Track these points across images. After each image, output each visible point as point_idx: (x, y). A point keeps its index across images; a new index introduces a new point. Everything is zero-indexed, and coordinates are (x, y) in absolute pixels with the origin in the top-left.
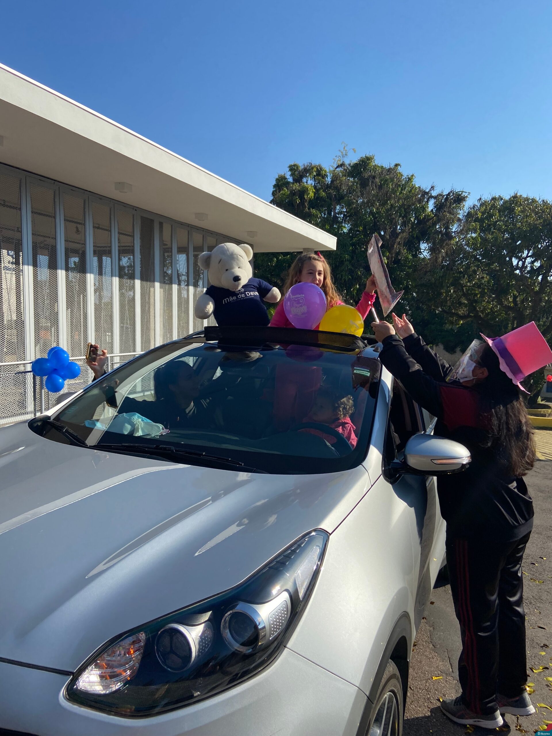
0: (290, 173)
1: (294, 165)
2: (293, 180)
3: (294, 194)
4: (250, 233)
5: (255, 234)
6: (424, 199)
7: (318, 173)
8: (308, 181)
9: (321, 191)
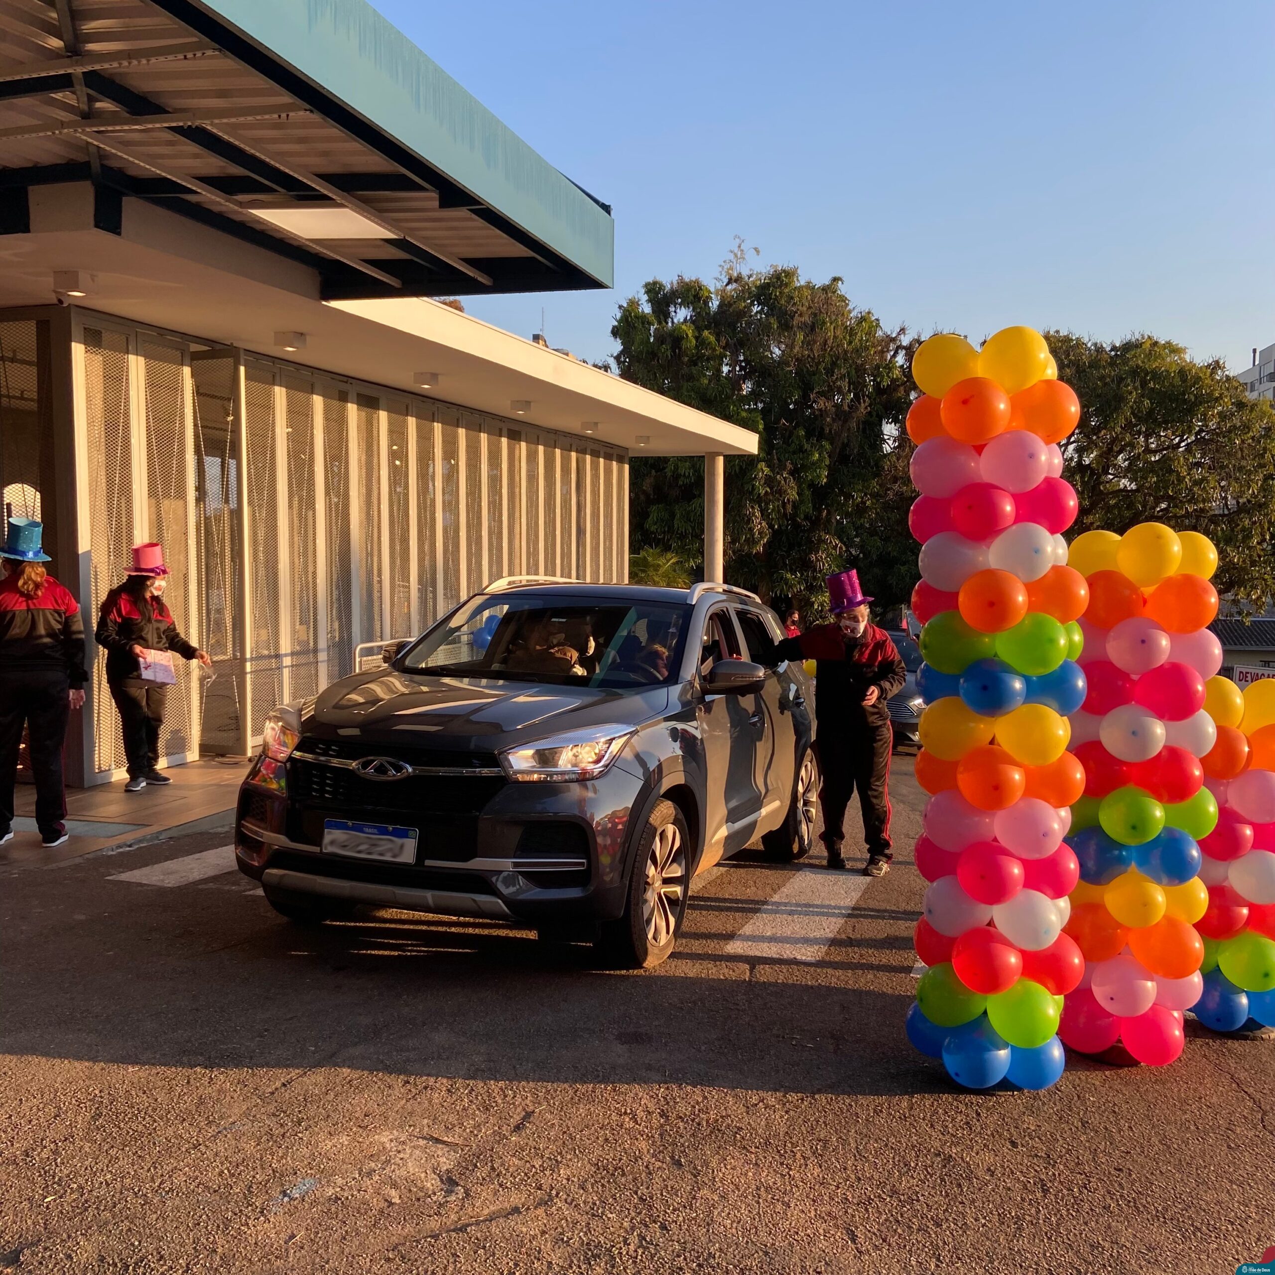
0: (646, 297)
1: (655, 283)
2: (653, 311)
3: (662, 343)
4: (640, 439)
5: (647, 439)
6: (888, 351)
7: (697, 297)
8: (678, 311)
9: (706, 333)
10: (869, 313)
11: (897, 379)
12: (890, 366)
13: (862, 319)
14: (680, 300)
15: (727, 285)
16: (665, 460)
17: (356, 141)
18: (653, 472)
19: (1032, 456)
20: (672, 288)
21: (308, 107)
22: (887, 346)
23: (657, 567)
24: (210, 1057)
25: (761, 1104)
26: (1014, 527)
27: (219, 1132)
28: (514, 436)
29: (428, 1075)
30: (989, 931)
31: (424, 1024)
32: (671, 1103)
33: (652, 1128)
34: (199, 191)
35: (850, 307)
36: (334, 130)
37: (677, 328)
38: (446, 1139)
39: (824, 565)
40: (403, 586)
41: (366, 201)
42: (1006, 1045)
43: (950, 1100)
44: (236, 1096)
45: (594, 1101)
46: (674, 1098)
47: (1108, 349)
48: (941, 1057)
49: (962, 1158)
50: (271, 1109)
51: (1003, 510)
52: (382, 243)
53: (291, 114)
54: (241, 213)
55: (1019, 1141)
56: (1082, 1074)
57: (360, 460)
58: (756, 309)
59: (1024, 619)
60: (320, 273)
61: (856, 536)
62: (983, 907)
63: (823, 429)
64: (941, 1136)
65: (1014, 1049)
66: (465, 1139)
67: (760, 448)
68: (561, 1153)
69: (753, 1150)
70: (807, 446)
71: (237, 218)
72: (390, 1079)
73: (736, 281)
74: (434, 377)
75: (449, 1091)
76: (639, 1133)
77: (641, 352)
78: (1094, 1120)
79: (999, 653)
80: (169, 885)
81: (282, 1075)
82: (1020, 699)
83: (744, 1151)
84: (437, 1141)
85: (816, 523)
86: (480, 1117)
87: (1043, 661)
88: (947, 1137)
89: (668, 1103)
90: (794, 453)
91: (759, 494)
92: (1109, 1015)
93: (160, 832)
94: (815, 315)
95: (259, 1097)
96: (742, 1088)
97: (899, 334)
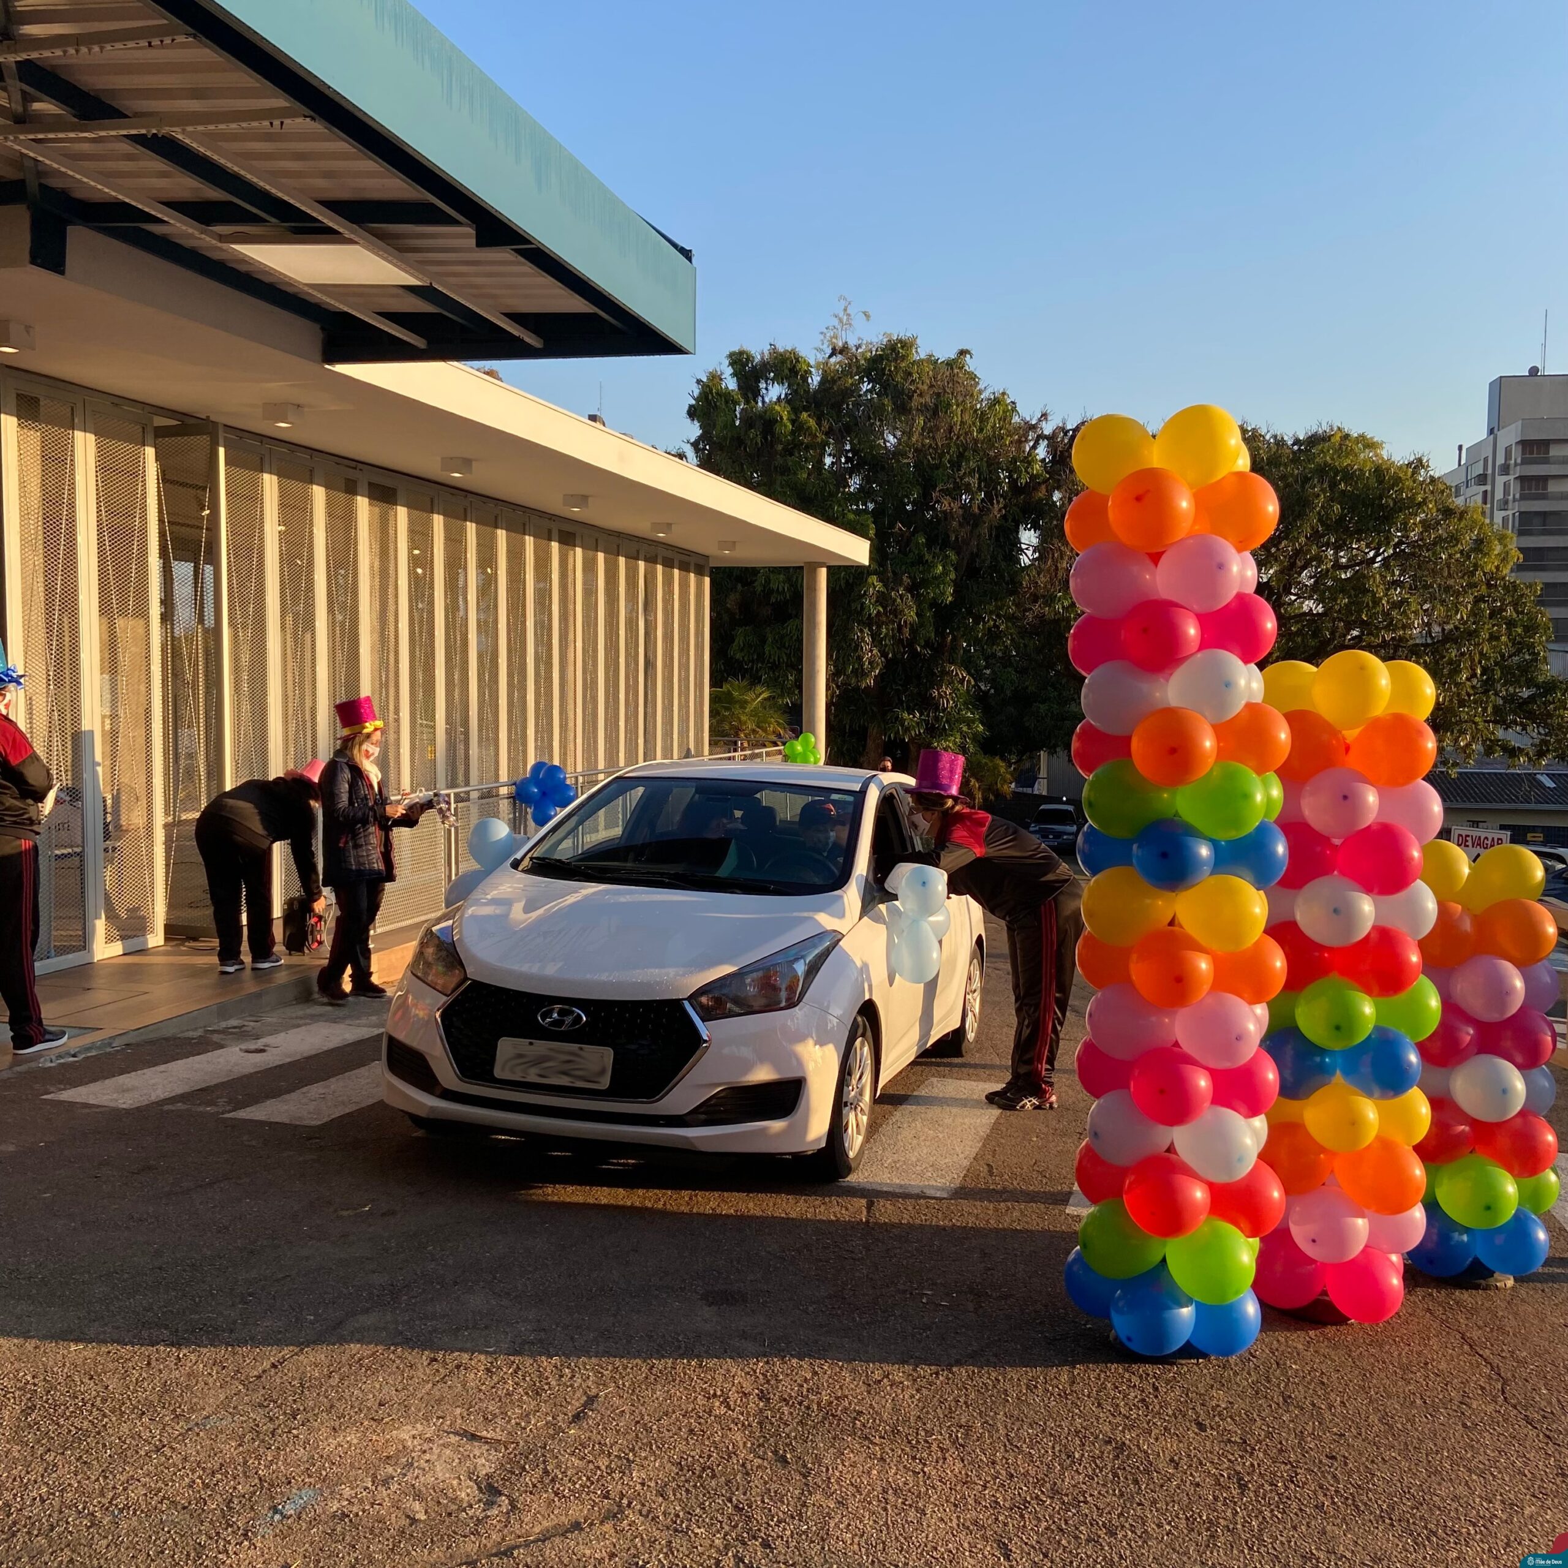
0: (730, 370)
1: (741, 353)
2: (740, 386)
3: (751, 426)
4: (723, 545)
5: (733, 545)
6: (1027, 441)
7: (793, 371)
8: (770, 387)
9: (804, 415)
10: (1004, 394)
11: (1037, 476)
12: (1029, 460)
13: (996, 401)
14: (772, 374)
15: (830, 357)
16: (753, 571)
17: (370, 158)
18: (739, 586)
19: (1221, 566)
20: (762, 358)
21: (308, 112)
22: (1026, 436)
23: (743, 704)
24: (177, 1331)
25: (885, 1380)
26: (1199, 655)
27: (190, 1429)
28: (568, 539)
29: (461, 1350)
30: (1168, 1159)
31: (456, 1283)
32: (773, 1382)
33: (748, 1413)
34: (166, 219)
35: (981, 386)
36: (342, 145)
37: (768, 409)
38: (484, 1433)
39: (948, 702)
40: (427, 726)
41: (381, 236)
42: (1189, 1301)
43: (1121, 1371)
44: (210, 1381)
45: (674, 1380)
46: (777, 1375)
47: (1290, 443)
48: (1108, 1317)
49: (1138, 1446)
50: (258, 1397)
51: (1186, 634)
52: (401, 291)
53: (287, 121)
54: (221, 249)
55: (1207, 1423)
56: (1281, 1336)
57: (372, 567)
58: (866, 387)
59: (1212, 769)
60: (323, 329)
61: (986, 668)
62: (1162, 1129)
63: (949, 537)
64: (1111, 1418)
65: (1200, 1307)
66: (509, 1433)
67: (871, 559)
68: (632, 1450)
69: (877, 1440)
70: (928, 557)
71: (216, 256)
72: (412, 1356)
73: (841, 352)
74: (466, 464)
75: (488, 1370)
76: (733, 1422)
77: (725, 438)
78: (1298, 1394)
79: (1181, 812)
80: (124, 1106)
81: (273, 1353)
82: (1207, 869)
83: (866, 1443)
84: (474, 1437)
85: (938, 649)
86: (530, 1404)
87: (1236, 821)
88: (1119, 1419)
89: (768, 1382)
90: (913, 564)
91: (870, 615)
92: (1312, 1261)
93: (113, 1038)
94: (938, 395)
95: (242, 1382)
96: (861, 1361)
97: (1040, 420)
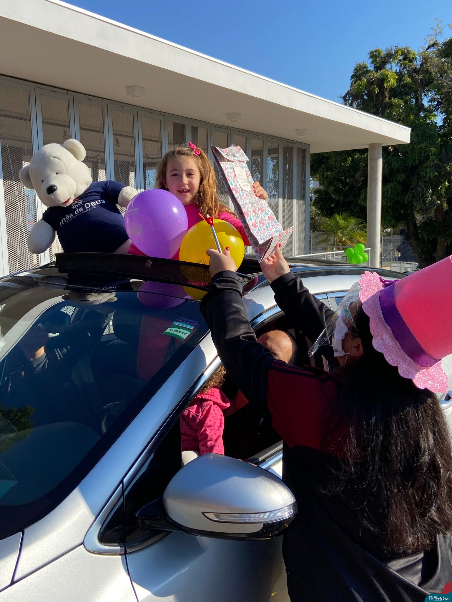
0: (370, 60)
1: (375, 51)
2: (375, 68)
3: (372, 84)
14: (391, 60)
15: (427, 49)
20: (387, 52)
73: (434, 46)
